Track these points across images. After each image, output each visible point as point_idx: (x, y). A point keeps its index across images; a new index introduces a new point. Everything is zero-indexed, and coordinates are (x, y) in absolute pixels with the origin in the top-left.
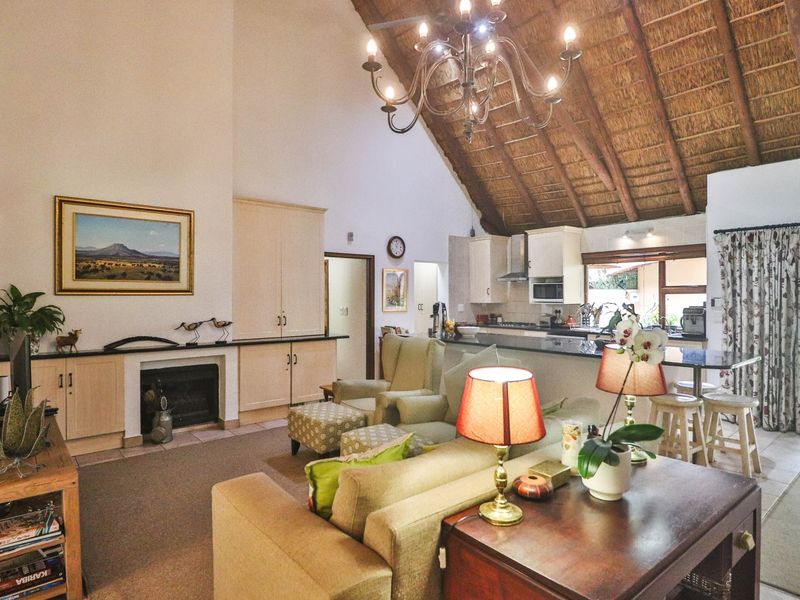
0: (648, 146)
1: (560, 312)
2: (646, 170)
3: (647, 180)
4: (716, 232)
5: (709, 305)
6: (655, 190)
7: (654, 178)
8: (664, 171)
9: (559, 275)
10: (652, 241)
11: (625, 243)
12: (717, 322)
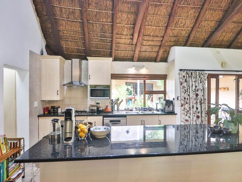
0: (159, 27)
1: (99, 103)
2: (151, 38)
3: (149, 43)
4: (181, 70)
5: (176, 99)
6: (149, 49)
7: (152, 43)
8: (157, 41)
9: (109, 84)
10: (144, 71)
11: (132, 71)
12: (178, 106)
